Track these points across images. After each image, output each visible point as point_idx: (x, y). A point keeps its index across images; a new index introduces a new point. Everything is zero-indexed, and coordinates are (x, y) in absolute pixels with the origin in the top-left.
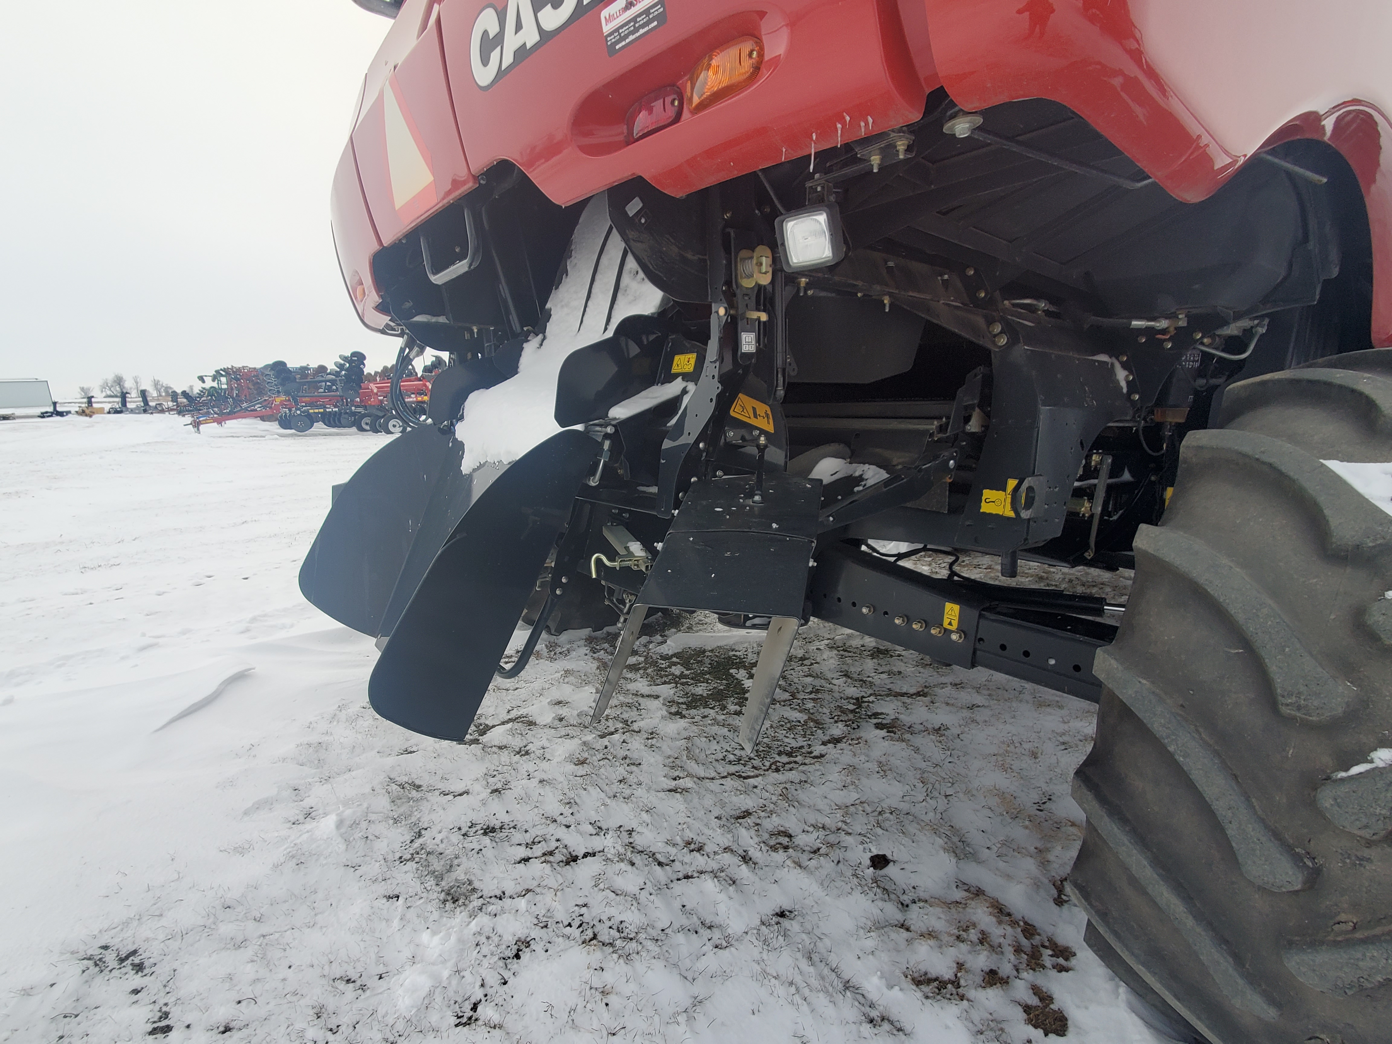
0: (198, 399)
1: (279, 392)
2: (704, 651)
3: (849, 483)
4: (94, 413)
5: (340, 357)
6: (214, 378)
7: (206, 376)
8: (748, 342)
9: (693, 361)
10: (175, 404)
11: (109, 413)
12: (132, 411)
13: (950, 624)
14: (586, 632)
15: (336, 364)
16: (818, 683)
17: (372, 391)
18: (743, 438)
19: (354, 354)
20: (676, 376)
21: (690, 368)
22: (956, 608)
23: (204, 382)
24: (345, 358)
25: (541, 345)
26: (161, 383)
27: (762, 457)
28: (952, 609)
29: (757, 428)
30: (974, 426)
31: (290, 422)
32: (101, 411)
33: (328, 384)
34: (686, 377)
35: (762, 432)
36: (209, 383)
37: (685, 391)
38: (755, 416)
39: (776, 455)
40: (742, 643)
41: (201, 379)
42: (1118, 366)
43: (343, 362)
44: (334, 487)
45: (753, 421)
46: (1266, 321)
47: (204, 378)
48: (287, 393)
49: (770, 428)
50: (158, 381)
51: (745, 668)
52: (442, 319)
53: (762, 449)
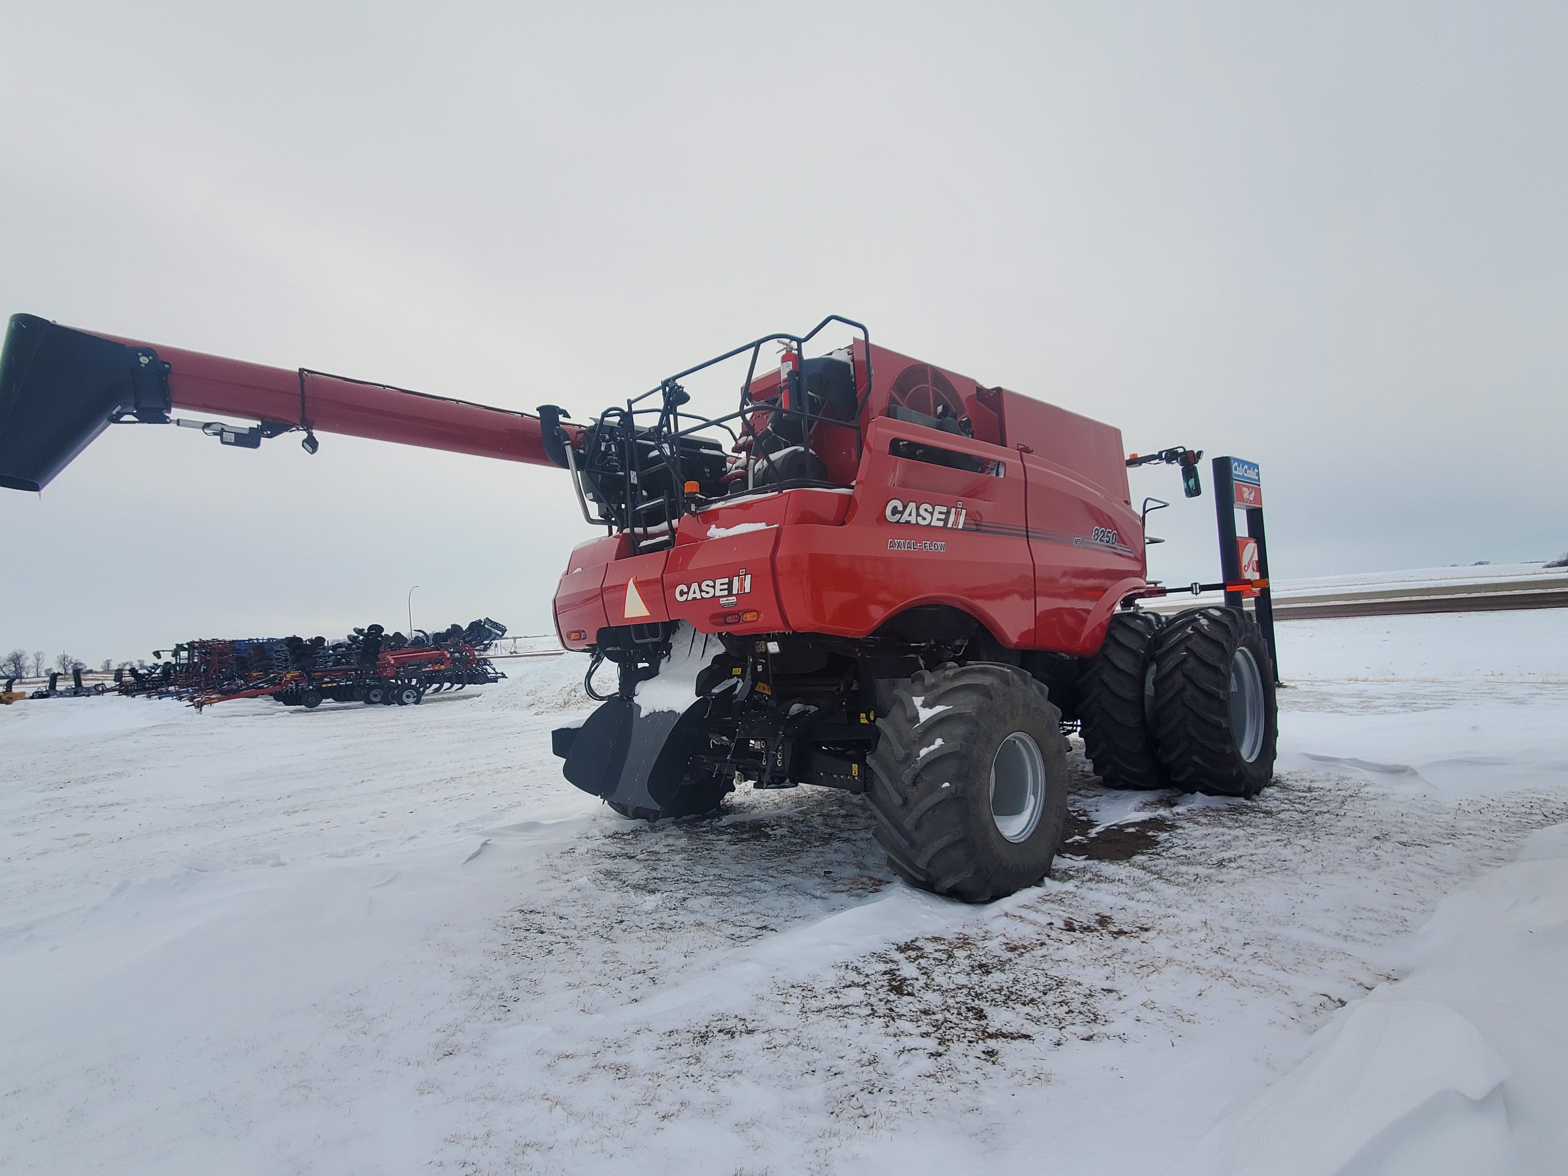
0: (147, 677)
1: (286, 668)
2: (745, 823)
3: (803, 713)
4: (11, 699)
5: (355, 630)
6: (176, 654)
7: (163, 651)
8: (760, 668)
9: (740, 671)
10: (118, 683)
11: (32, 698)
12: (61, 694)
13: (855, 773)
14: (672, 819)
15: (349, 637)
16: (810, 829)
17: (389, 663)
18: (760, 698)
19: (372, 627)
20: (734, 676)
21: (739, 673)
22: (856, 765)
23: (159, 657)
24: (360, 631)
25: (669, 660)
26: (69, 659)
27: (767, 704)
28: (855, 766)
29: (765, 694)
30: (854, 687)
31: (301, 697)
32: (22, 696)
33: (339, 657)
34: (738, 676)
35: (767, 695)
36: (167, 657)
37: (738, 682)
38: (764, 689)
39: (773, 703)
40: (767, 817)
41: (157, 654)
42: (920, 658)
43: (356, 635)
44: (552, 732)
45: (763, 691)
46: (967, 641)
47: (160, 652)
48: (302, 668)
49: (770, 694)
50: (67, 657)
51: (769, 827)
52: (618, 648)
53: (766, 701)
